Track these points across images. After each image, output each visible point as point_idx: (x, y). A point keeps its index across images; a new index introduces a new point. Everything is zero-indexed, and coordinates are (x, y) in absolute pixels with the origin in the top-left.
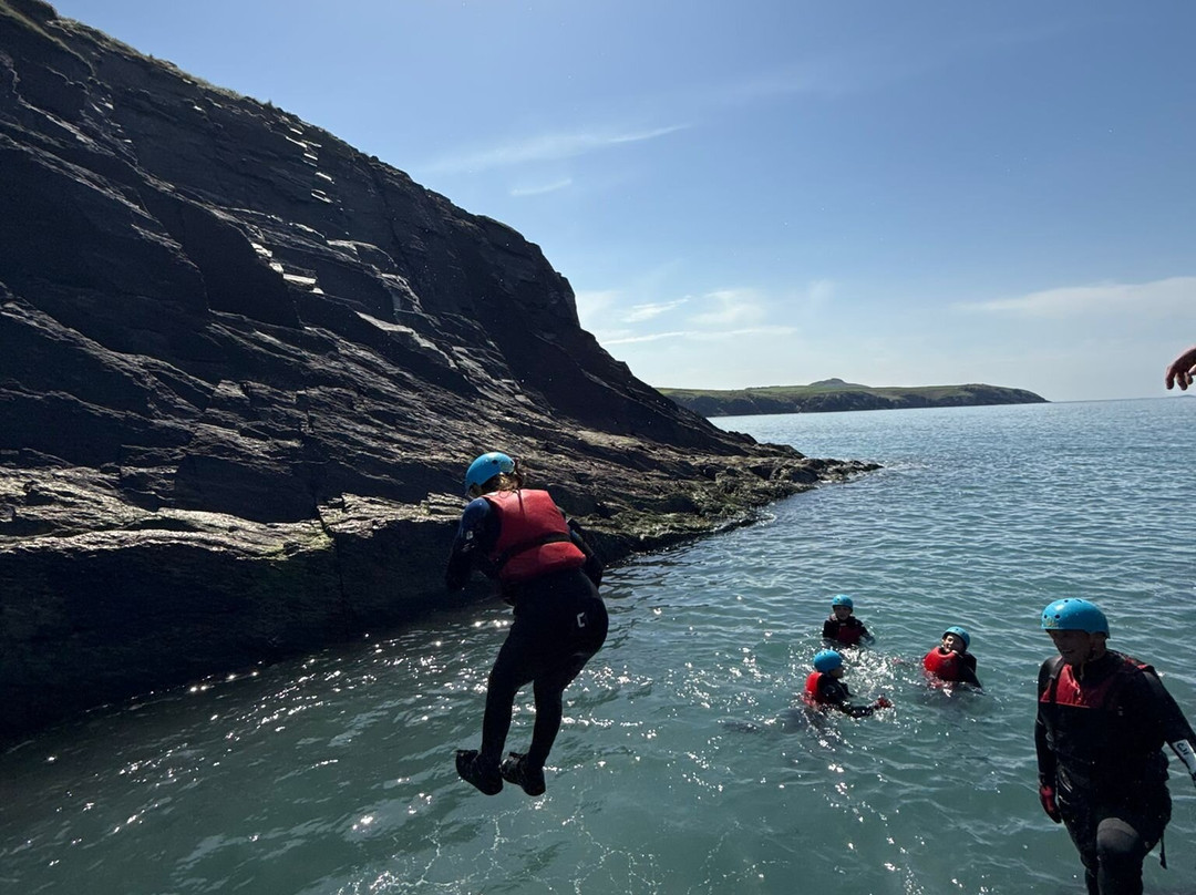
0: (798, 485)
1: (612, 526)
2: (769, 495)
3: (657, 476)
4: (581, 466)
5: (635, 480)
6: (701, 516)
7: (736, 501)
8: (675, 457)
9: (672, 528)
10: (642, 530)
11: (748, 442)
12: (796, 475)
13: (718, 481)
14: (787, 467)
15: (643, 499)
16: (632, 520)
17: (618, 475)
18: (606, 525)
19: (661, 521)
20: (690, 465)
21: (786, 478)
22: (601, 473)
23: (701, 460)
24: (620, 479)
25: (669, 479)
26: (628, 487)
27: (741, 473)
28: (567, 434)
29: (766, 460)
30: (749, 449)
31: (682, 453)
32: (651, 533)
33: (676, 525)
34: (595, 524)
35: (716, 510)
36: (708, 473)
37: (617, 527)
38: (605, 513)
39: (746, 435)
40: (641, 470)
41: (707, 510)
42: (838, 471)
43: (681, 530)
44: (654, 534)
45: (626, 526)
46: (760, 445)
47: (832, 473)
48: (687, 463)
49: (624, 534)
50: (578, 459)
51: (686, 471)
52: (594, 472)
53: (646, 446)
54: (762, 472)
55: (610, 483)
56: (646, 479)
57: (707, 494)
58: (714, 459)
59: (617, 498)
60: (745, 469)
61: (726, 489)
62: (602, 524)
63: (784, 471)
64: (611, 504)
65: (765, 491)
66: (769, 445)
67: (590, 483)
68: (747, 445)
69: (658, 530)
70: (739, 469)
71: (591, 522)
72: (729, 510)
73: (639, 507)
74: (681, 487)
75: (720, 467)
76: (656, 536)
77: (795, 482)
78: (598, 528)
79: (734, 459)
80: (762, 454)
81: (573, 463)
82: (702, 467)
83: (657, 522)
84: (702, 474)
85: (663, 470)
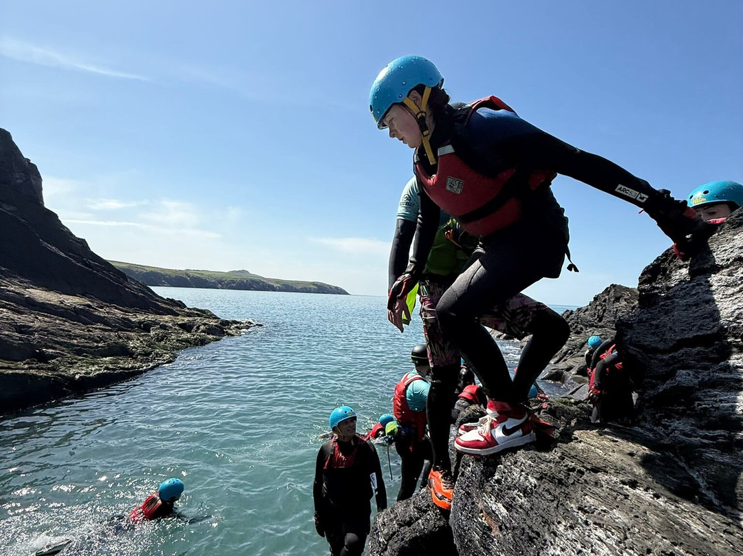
0: (210, 337)
1: (49, 369)
2: (190, 343)
3: (100, 329)
4: (23, 319)
5: (77, 331)
6: (133, 358)
7: (165, 348)
8: (119, 314)
9: (107, 368)
10: (78, 371)
11: (180, 306)
12: (210, 330)
13: (152, 333)
14: (205, 324)
15: (83, 346)
16: (69, 363)
17: (62, 327)
18: (43, 369)
19: (97, 364)
20: (130, 321)
21: (203, 331)
22: (45, 325)
23: (141, 317)
24: (61, 330)
25: (111, 331)
26: (70, 337)
27: (171, 328)
28: (13, 291)
29: (191, 319)
30: (181, 311)
31: (126, 312)
32: (86, 373)
33: (110, 366)
34: (30, 368)
35: (147, 354)
36: (146, 327)
37: (53, 369)
38: (44, 358)
39: (180, 301)
40: (85, 323)
41: (140, 354)
42: (237, 327)
43: (114, 370)
44: (90, 373)
45: (63, 368)
46: (188, 309)
47: (234, 329)
48: (128, 319)
49: (60, 375)
50: (21, 313)
51: (127, 325)
52: (37, 324)
53: (94, 305)
54: (187, 328)
55: (52, 334)
56: (89, 331)
57: (141, 342)
58: (151, 317)
59: (57, 346)
60: (174, 325)
61: (157, 339)
62: (37, 368)
63: (202, 327)
64: (50, 351)
65: (187, 341)
66: (195, 309)
67: (32, 333)
68: (178, 308)
69: (94, 370)
70: (170, 324)
71: (26, 366)
72: (157, 354)
73: (79, 352)
74: (120, 338)
75: (155, 323)
76: (91, 375)
77: (208, 334)
78: (32, 371)
79: (167, 318)
80: (189, 315)
81: (15, 317)
82: (140, 323)
83: (93, 364)
84: (140, 327)
85: (106, 324)
